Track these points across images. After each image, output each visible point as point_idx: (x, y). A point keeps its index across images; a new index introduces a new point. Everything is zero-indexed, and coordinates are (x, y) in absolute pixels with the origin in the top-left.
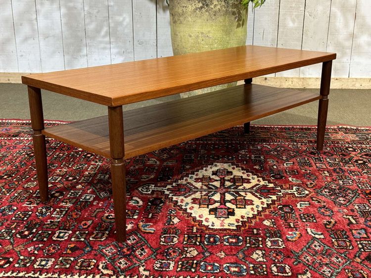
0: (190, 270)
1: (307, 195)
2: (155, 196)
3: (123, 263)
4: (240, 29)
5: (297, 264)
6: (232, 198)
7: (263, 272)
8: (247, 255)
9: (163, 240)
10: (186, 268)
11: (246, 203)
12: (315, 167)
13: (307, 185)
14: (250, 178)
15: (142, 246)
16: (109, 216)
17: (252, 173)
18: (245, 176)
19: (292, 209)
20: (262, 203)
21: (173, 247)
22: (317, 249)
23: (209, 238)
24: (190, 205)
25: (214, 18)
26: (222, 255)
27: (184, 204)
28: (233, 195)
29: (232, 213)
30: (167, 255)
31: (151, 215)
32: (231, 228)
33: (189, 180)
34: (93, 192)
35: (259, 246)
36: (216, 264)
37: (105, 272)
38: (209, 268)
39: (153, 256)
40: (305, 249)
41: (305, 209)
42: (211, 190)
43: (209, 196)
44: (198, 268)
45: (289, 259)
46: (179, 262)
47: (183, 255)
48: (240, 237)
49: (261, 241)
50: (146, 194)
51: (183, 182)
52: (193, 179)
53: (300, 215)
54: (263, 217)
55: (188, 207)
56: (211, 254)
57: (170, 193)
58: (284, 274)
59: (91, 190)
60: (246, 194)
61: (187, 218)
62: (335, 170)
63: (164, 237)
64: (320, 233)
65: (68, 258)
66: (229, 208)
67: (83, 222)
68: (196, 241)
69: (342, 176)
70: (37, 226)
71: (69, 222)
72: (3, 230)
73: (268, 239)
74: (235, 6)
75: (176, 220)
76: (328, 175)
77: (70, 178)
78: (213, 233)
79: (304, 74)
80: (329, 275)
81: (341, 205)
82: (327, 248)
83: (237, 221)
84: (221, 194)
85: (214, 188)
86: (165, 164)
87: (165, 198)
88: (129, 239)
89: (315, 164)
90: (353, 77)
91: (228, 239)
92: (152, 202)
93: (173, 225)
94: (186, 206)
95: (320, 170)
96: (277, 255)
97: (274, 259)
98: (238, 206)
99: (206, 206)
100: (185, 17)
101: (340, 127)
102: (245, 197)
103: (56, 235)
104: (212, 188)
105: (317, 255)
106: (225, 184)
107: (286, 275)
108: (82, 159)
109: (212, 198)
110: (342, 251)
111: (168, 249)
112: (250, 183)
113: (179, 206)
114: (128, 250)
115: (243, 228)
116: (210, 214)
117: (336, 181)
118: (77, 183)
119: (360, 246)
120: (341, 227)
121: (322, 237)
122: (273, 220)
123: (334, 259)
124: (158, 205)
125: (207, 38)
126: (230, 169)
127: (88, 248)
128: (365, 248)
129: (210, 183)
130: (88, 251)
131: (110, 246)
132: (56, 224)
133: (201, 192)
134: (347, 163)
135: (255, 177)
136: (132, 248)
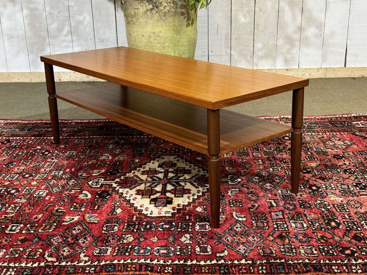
0: (125, 254)
1: (239, 182)
2: (103, 189)
3: (66, 251)
4: (190, 28)
5: (218, 244)
6: (172, 188)
7: (187, 253)
8: (177, 239)
9: (105, 229)
10: (122, 252)
11: (185, 192)
12: (251, 156)
13: (241, 173)
14: (191, 169)
15: (85, 235)
16: (59, 209)
17: (194, 164)
18: (187, 168)
19: (223, 196)
20: (199, 192)
21: (113, 234)
22: (237, 230)
23: (146, 225)
24: (134, 196)
25: (164, 18)
26: (155, 239)
27: (128, 196)
28: (173, 185)
29: (170, 202)
30: (107, 242)
31: (97, 207)
32: (167, 215)
33: (137, 173)
34: (47, 188)
35: (188, 230)
36: (148, 248)
37: (50, 259)
38: (142, 251)
39: (94, 243)
40: (227, 231)
41: (234, 195)
42: (155, 181)
43: (152, 187)
44: (132, 252)
45: (212, 240)
46: (116, 247)
47: (120, 241)
48: (174, 224)
49: (191, 225)
50: (95, 188)
51: (131, 175)
52: (140, 172)
53: (229, 201)
54: (197, 204)
55: (131, 198)
56: (145, 239)
57: (117, 186)
58: (205, 254)
59: (44, 186)
60: (185, 184)
61: (129, 208)
62: (268, 159)
63: (107, 226)
64: (243, 216)
65: (18, 249)
66: (168, 198)
67: (35, 216)
68: (134, 228)
69: (273, 164)
71: (22, 217)
73: (198, 223)
74: (183, 7)
75: (119, 211)
76: (261, 163)
77: (27, 176)
78: (150, 220)
79: (257, 66)
80: (243, 252)
81: (266, 190)
82: (246, 229)
83: (174, 209)
84: (163, 185)
85: (157, 180)
86: (116, 159)
87: (112, 191)
88: (75, 229)
89: (252, 153)
90: (303, 67)
91: (162, 225)
92: (99, 195)
93: (116, 215)
94: (130, 197)
95: (256, 159)
96: (203, 237)
97: (199, 240)
98: (177, 195)
99: (148, 196)
100: (137, 18)
101: (282, 117)
102: (184, 186)
103: (9, 229)
104: (156, 180)
105: (237, 236)
107: (207, 254)
108: (40, 157)
109: (155, 189)
110: (259, 231)
111: (108, 237)
112: (191, 173)
113: (123, 197)
114: (72, 240)
115: (177, 215)
116: (150, 203)
117: (267, 168)
118: (33, 180)
119: (275, 226)
120: (263, 210)
121: (244, 219)
122: (205, 207)
123: (250, 238)
124: (104, 197)
125: (159, 37)
126: (175, 161)
127: (37, 239)
128: (279, 227)
129: (155, 175)
130: (36, 242)
131: (57, 236)
132: (10, 218)
133: (146, 183)
134: (281, 151)
135: (197, 167)
136: (76, 238)
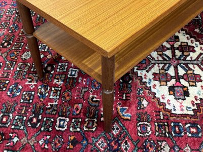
6: (184, 72)
9: (139, 128)
14: (194, 45)
15: (124, 138)
16: (93, 98)
18: (189, 43)
21: (149, 139)
23: (175, 126)
28: (184, 68)
31: (124, 96)
60: (194, 67)
61: (153, 100)
67: (75, 106)
70: (41, 112)
71: (65, 106)
72: (17, 117)
75: (145, 103)
78: (176, 119)
84: (174, 67)
85: (167, 59)
87: (132, 73)
88: (114, 129)
91: (189, 128)
92: (123, 79)
93: (144, 109)
94: (149, 83)
103: (58, 124)
106: (176, 54)
109: (168, 72)
113: (144, 83)
114: (115, 144)
115: (198, 113)
116: (170, 94)
124: (128, 82)
127: (85, 142)
129: (164, 53)
131: (100, 138)
132: (55, 108)
135: (198, 43)
136: (118, 141)
